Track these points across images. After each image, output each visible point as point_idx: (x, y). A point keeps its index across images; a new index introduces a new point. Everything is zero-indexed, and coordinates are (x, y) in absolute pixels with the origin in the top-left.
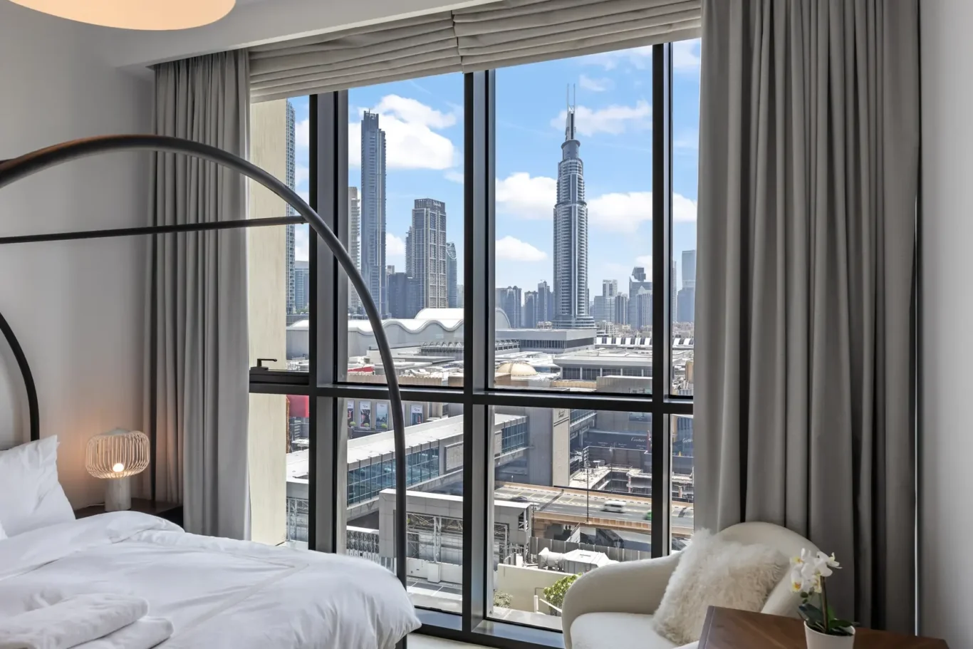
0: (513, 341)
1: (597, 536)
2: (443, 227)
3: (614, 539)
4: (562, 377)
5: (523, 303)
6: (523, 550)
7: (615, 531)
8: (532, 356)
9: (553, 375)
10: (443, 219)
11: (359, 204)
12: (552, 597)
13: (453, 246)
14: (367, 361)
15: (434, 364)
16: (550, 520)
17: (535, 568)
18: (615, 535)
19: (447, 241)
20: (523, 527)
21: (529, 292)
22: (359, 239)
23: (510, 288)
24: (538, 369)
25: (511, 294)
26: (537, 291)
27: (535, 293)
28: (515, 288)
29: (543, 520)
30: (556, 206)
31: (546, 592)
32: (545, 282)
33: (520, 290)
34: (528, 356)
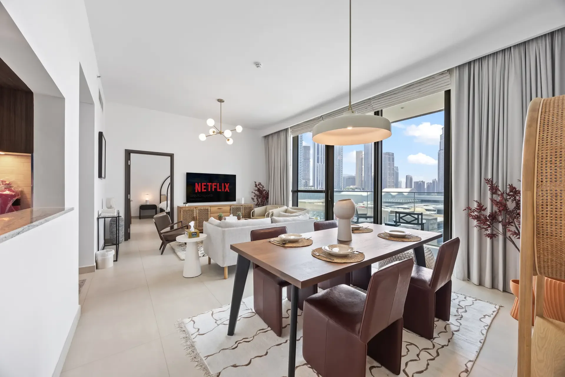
0: (418, 200)
2: (393, 161)
4: (437, 213)
5: (426, 187)
8: (426, 205)
9: (433, 212)
10: (393, 159)
11: (363, 156)
13: (397, 167)
14: (364, 205)
15: (386, 206)
19: (395, 166)
21: (428, 183)
22: (363, 167)
23: (420, 181)
24: (427, 210)
25: (420, 183)
26: (432, 182)
27: (431, 183)
28: (422, 181)
30: (439, 151)
32: (435, 179)
33: (424, 182)
34: (425, 205)
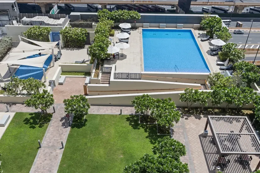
1: (65, 6)
3: (71, 7)
6: (17, 19)
7: (71, 4)
12: (26, 35)
16: (46, 3)
17: (21, 25)
18: (71, 5)
20: (14, 10)
29: (43, 3)
31: (24, 33)
